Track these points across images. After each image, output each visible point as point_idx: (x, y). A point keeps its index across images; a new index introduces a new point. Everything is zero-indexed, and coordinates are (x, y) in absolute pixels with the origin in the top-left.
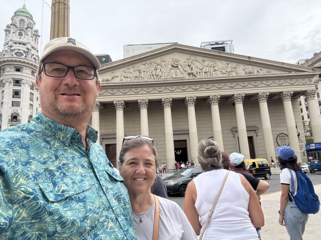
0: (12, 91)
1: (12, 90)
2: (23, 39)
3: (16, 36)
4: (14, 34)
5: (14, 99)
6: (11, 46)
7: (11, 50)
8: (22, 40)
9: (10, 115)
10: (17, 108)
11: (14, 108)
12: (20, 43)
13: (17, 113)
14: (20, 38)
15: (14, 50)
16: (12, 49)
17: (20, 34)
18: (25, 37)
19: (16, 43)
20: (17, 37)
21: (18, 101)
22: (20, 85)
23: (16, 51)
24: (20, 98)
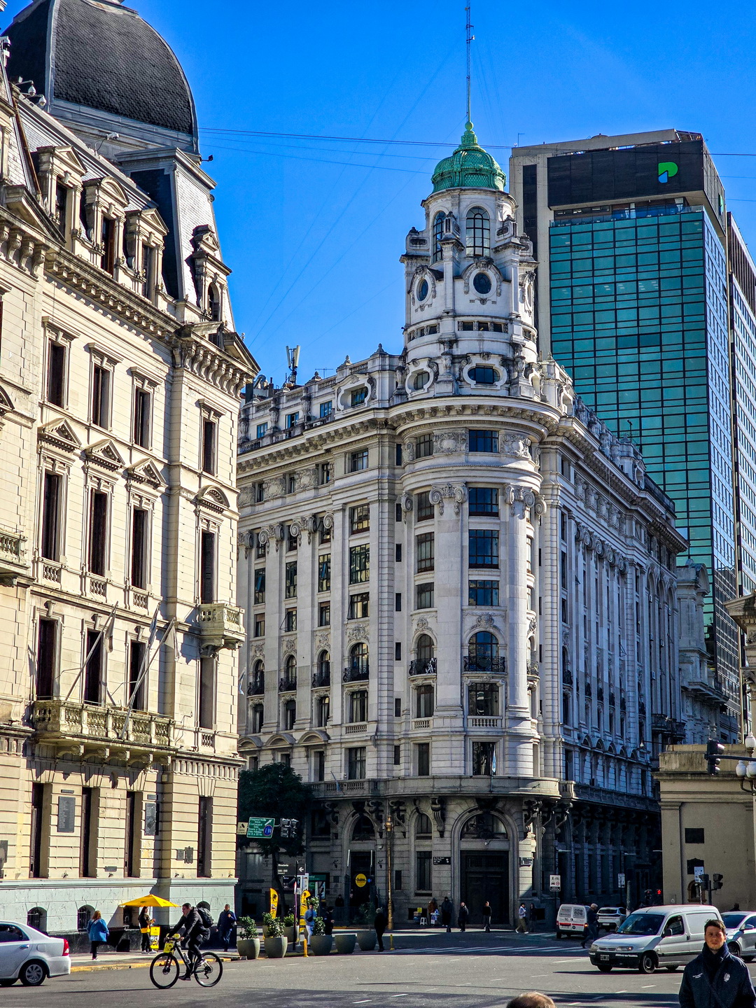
0: (465, 540)
1: (466, 536)
2: (494, 302)
3: (467, 292)
4: (460, 284)
5: (474, 571)
6: (452, 342)
7: (454, 359)
8: (492, 308)
9: (466, 641)
10: (490, 612)
11: (477, 613)
12: (483, 326)
13: (492, 630)
14: (483, 301)
15: (466, 357)
16: (458, 350)
17: (482, 284)
18: (499, 294)
19: (467, 327)
20: (471, 296)
21: (492, 582)
22: (494, 510)
23: (476, 361)
24: (497, 567)
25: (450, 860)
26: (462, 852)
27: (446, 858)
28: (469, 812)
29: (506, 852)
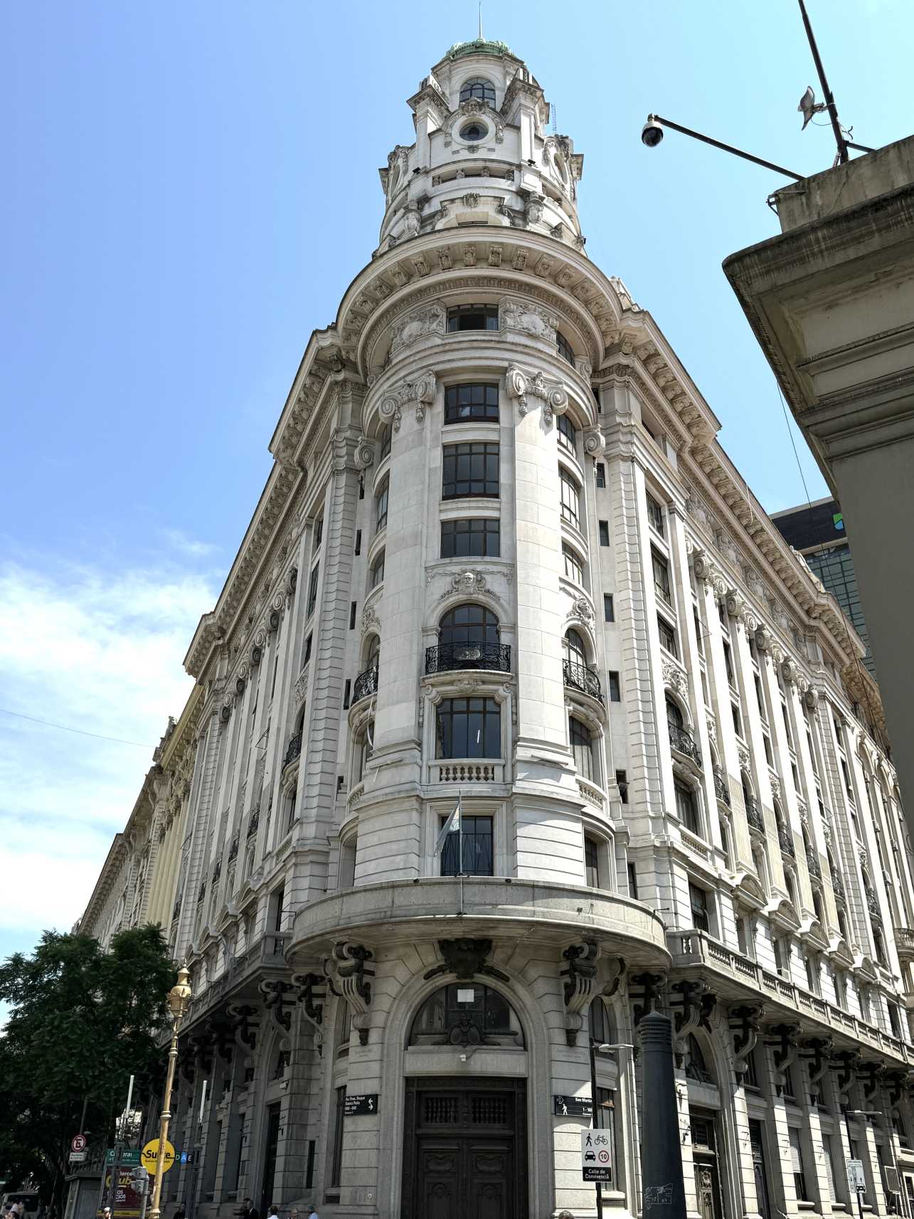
0: (436, 459)
1: (438, 453)
2: (492, 148)
3: (449, 145)
4: (439, 140)
5: (451, 504)
6: (424, 200)
8: (484, 156)
9: (434, 621)
10: (479, 568)
11: (456, 569)
12: (472, 173)
13: (482, 598)
14: (472, 149)
16: (427, 211)
18: (499, 140)
19: (446, 178)
20: (455, 147)
21: (485, 520)
22: (490, 412)
24: (497, 496)
25: (375, 1104)
26: (409, 1081)
27: (368, 1097)
28: (428, 976)
29: (522, 1082)
